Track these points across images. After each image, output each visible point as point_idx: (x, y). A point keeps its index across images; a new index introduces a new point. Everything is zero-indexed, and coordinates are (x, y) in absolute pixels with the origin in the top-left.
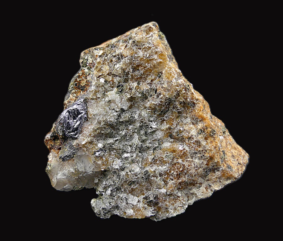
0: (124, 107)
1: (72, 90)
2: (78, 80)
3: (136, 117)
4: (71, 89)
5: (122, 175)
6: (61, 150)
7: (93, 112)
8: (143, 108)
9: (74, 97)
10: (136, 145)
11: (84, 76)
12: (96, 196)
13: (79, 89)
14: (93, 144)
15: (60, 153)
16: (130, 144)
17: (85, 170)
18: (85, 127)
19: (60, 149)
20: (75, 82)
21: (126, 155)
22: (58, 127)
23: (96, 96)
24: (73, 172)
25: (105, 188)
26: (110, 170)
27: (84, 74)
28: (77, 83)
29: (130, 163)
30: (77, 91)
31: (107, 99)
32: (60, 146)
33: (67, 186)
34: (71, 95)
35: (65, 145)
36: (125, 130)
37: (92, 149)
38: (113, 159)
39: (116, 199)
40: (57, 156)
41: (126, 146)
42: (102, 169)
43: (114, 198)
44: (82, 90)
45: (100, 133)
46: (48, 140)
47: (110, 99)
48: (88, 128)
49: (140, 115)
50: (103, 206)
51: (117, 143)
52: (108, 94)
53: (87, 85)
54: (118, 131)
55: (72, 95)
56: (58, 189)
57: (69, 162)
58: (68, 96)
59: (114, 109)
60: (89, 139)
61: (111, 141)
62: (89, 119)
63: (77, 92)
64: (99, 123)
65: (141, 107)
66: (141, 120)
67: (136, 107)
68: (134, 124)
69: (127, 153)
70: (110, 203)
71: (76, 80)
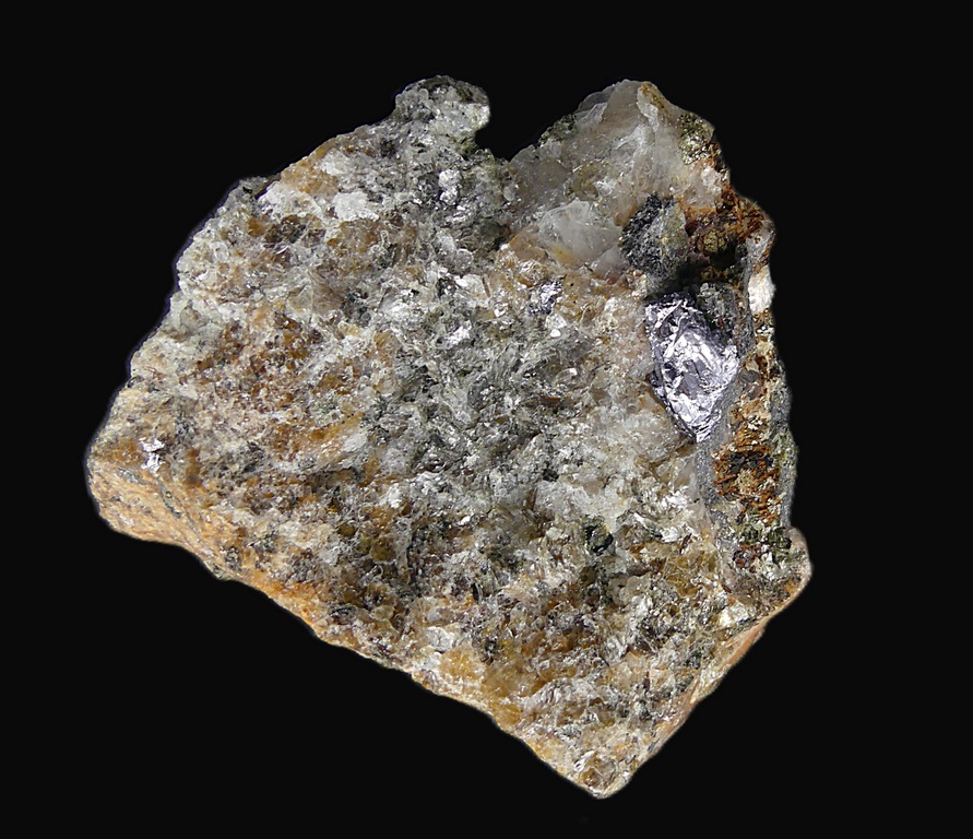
0: (552, 486)
1: (771, 437)
2: (770, 480)
3: (496, 477)
4: (776, 437)
5: (434, 263)
6: (682, 227)
7: (640, 421)
8: (490, 515)
9: (750, 417)
10: (444, 385)
11: (758, 502)
12: (483, 138)
13: (750, 453)
14: (581, 313)
15: (682, 217)
16: (469, 378)
17: (561, 213)
18: (640, 353)
19: (690, 228)
20: (777, 470)
21: (463, 333)
22: (726, 307)
23: (657, 477)
24: (600, 178)
25: (466, 185)
26: (484, 257)
27: (760, 509)
28: (770, 469)
29: (435, 317)
30: (754, 442)
31: (620, 483)
32: (698, 238)
33: (599, 118)
34: (769, 417)
35: (680, 252)
36: (509, 413)
37: (576, 298)
38: (494, 299)
39: (410, 174)
40: (686, 198)
41: (478, 365)
42: (506, 250)
43: (418, 173)
44: (738, 455)
45: (578, 363)
46: (752, 231)
47: (608, 491)
48: (628, 355)
49: (488, 487)
50: (435, 125)
51: (512, 356)
52: (626, 502)
53: (727, 481)
54: (530, 399)
55: (764, 420)
56: (621, 87)
57: (629, 207)
58: (776, 407)
59: (579, 463)
60: (600, 326)
61: (531, 356)
62: (642, 386)
63: (751, 439)
64: (600, 395)
65: (497, 516)
66: (475, 477)
67: (517, 507)
68: (492, 449)
69: (462, 344)
70: (423, 148)
71: (776, 475)
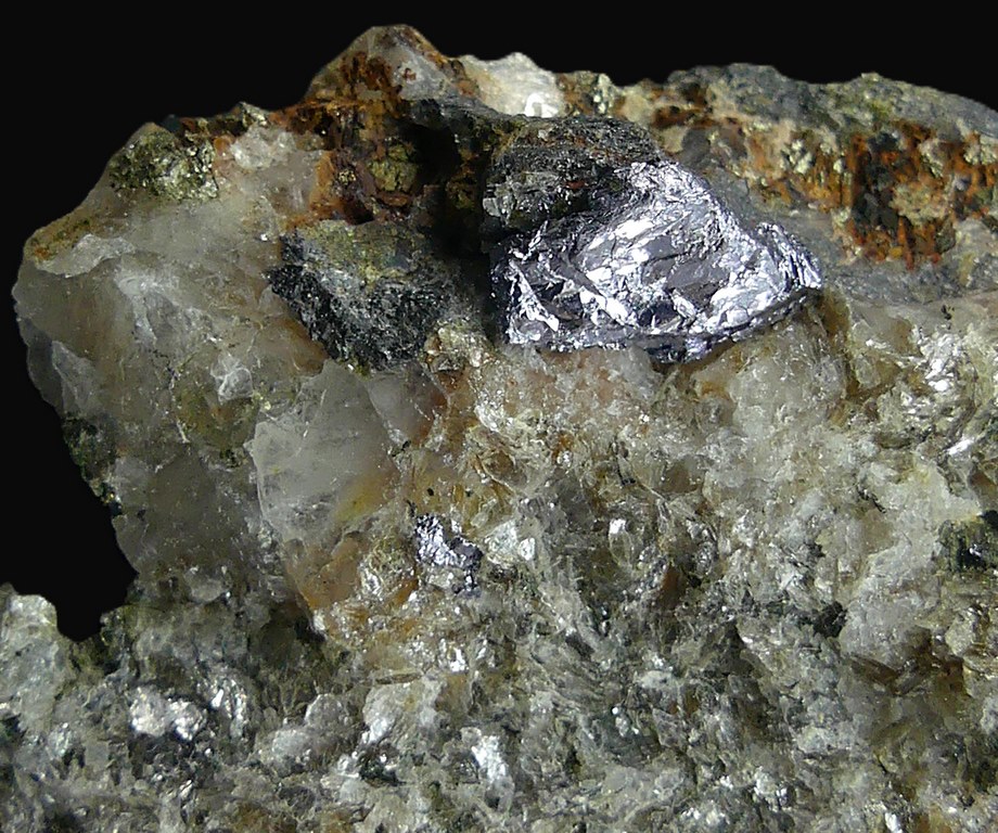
0: (854, 621)
1: (833, 126)
2: (926, 149)
3: (811, 738)
4: (836, 116)
5: (326, 782)
6: (350, 230)
7: (751, 402)
8: (892, 768)
9: (781, 164)
10: (590, 812)
11: (967, 183)
12: (77, 623)
13: (860, 178)
14: (495, 486)
15: (330, 226)
16: (586, 755)
17: (271, 485)
18: (605, 374)
19: (356, 213)
20: (906, 128)
21: (487, 752)
22: (543, 166)
23: (878, 391)
24: (211, 388)
25: (171, 679)
26: (333, 670)
27: (983, 181)
28: (903, 144)
29: (439, 803)
30: (837, 166)
31: (878, 473)
32: (379, 201)
33: (82, 365)
34: (788, 125)
35: (403, 247)
36: (678, 684)
37: (460, 489)
38: (428, 666)
39: (125, 794)
40: (290, 211)
41: (561, 731)
42: (328, 619)
43: (126, 775)
44: (860, 207)
45: (602, 512)
46: (387, 82)
47: (890, 501)
48: (604, 399)
49: (831, 761)
50: (31, 720)
51: (555, 653)
52: (922, 469)
53: (911, 241)
54: (658, 633)
55: (795, 137)
56: (26, 303)
57: (285, 336)
58: (770, 104)
59: (816, 551)
60: (531, 451)
61: (565, 610)
62: (677, 383)
63: (829, 170)
64: (678, 479)
65: (896, 753)
66: (801, 785)
67: (885, 708)
68: (747, 735)
69: (509, 753)
70: (74, 756)
71: (916, 133)
